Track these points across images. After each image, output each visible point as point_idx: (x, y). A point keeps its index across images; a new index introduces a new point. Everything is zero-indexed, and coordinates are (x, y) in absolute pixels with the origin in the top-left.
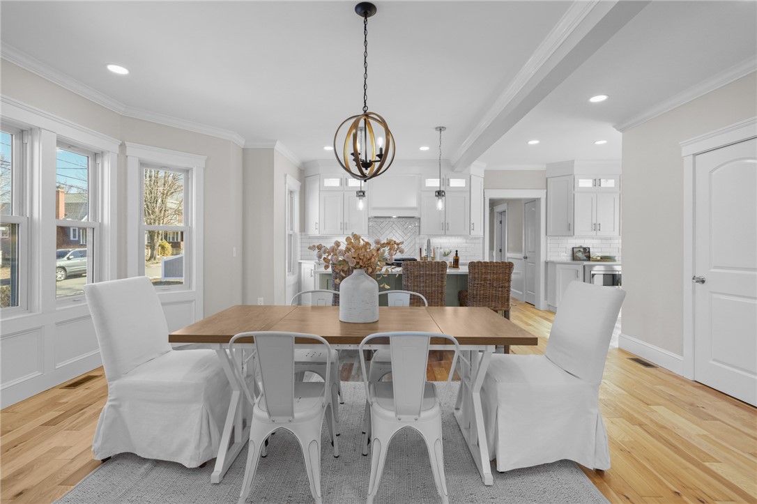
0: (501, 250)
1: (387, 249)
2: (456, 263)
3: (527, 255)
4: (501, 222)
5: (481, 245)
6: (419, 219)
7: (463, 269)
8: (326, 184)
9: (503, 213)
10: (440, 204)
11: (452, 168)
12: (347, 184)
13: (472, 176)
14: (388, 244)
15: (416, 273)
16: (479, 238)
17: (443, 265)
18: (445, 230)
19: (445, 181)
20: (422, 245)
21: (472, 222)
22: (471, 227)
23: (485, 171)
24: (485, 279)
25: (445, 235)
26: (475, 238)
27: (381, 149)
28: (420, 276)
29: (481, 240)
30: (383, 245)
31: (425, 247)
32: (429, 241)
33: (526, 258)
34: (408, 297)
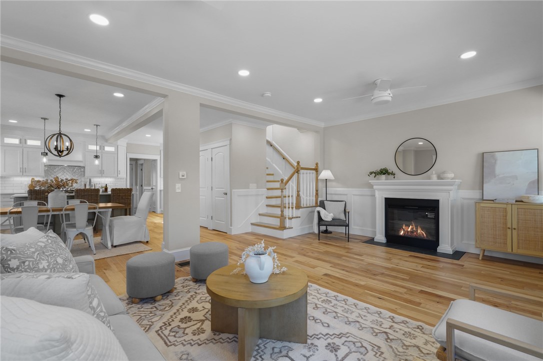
0: (142, 186)
1: (70, 182)
2: (106, 189)
3: (153, 187)
4: (142, 170)
5: (125, 182)
6: (84, 167)
7: (109, 192)
8: (5, 142)
9: (142, 165)
10: (97, 162)
11: (106, 140)
12: (26, 143)
13: (119, 146)
14: (71, 180)
15: (83, 194)
16: (123, 179)
17: (98, 190)
18: (102, 173)
19: (102, 148)
20: (86, 182)
21: (119, 170)
22: (118, 172)
23: (127, 144)
24: (119, 196)
25: (102, 177)
26: (121, 179)
27: (68, 147)
28: (85, 195)
29: (125, 180)
30: (69, 180)
31: (88, 183)
32: (90, 180)
33: (152, 189)
34: (79, 201)
